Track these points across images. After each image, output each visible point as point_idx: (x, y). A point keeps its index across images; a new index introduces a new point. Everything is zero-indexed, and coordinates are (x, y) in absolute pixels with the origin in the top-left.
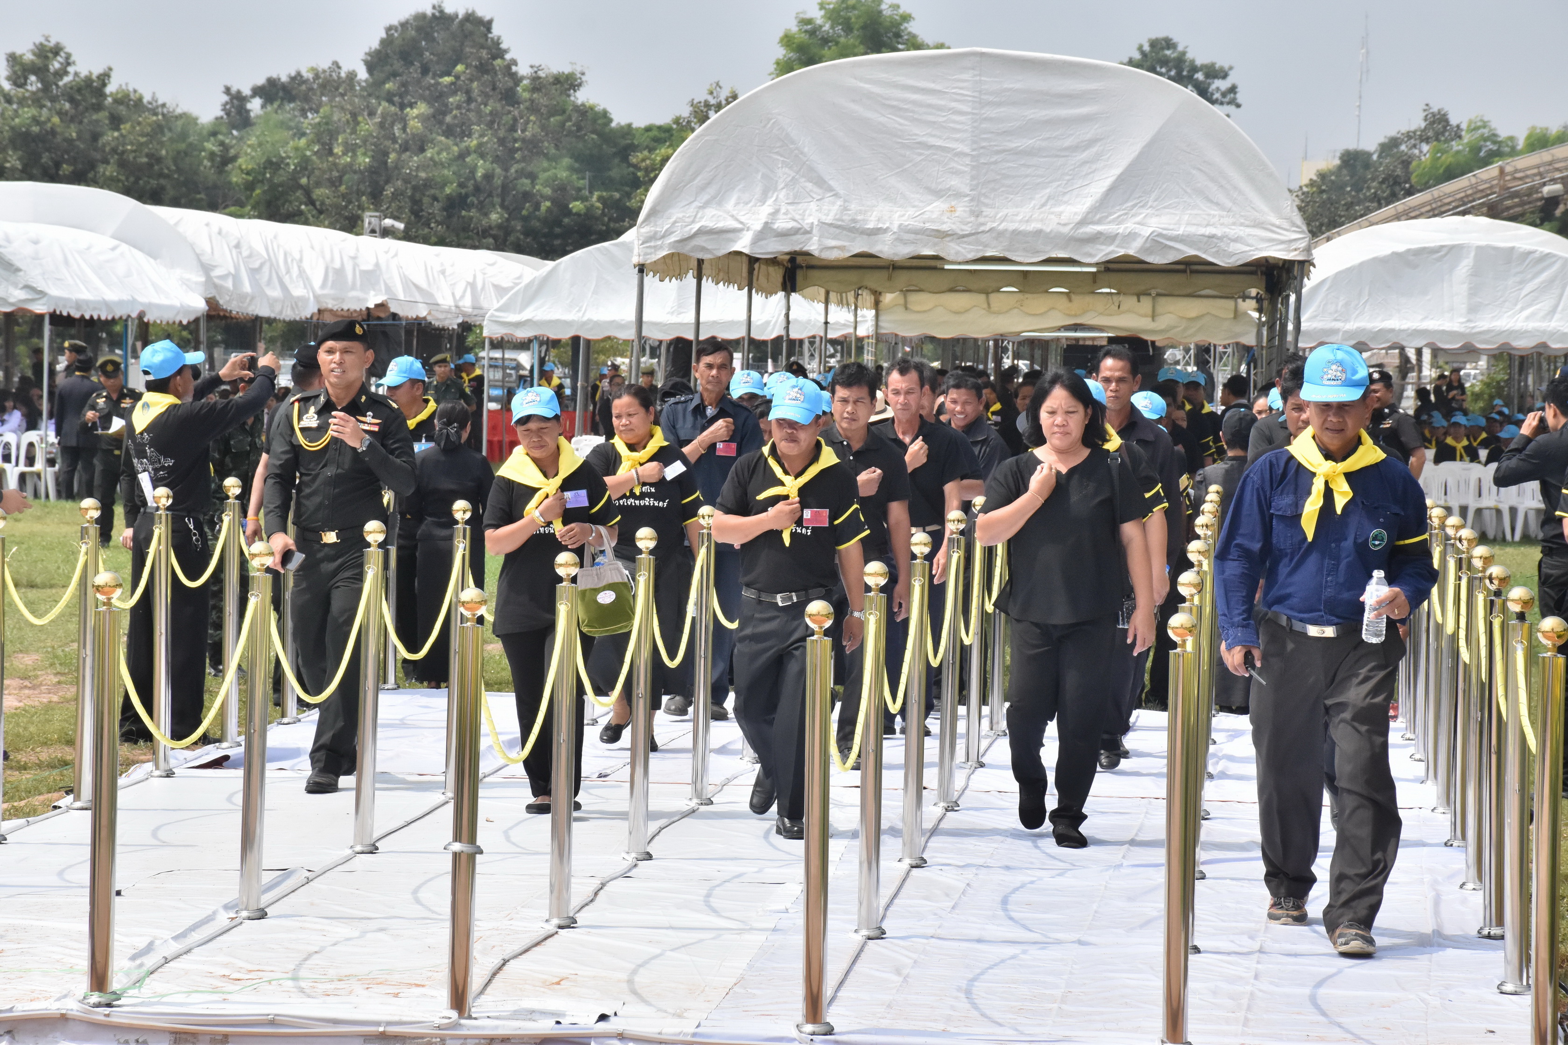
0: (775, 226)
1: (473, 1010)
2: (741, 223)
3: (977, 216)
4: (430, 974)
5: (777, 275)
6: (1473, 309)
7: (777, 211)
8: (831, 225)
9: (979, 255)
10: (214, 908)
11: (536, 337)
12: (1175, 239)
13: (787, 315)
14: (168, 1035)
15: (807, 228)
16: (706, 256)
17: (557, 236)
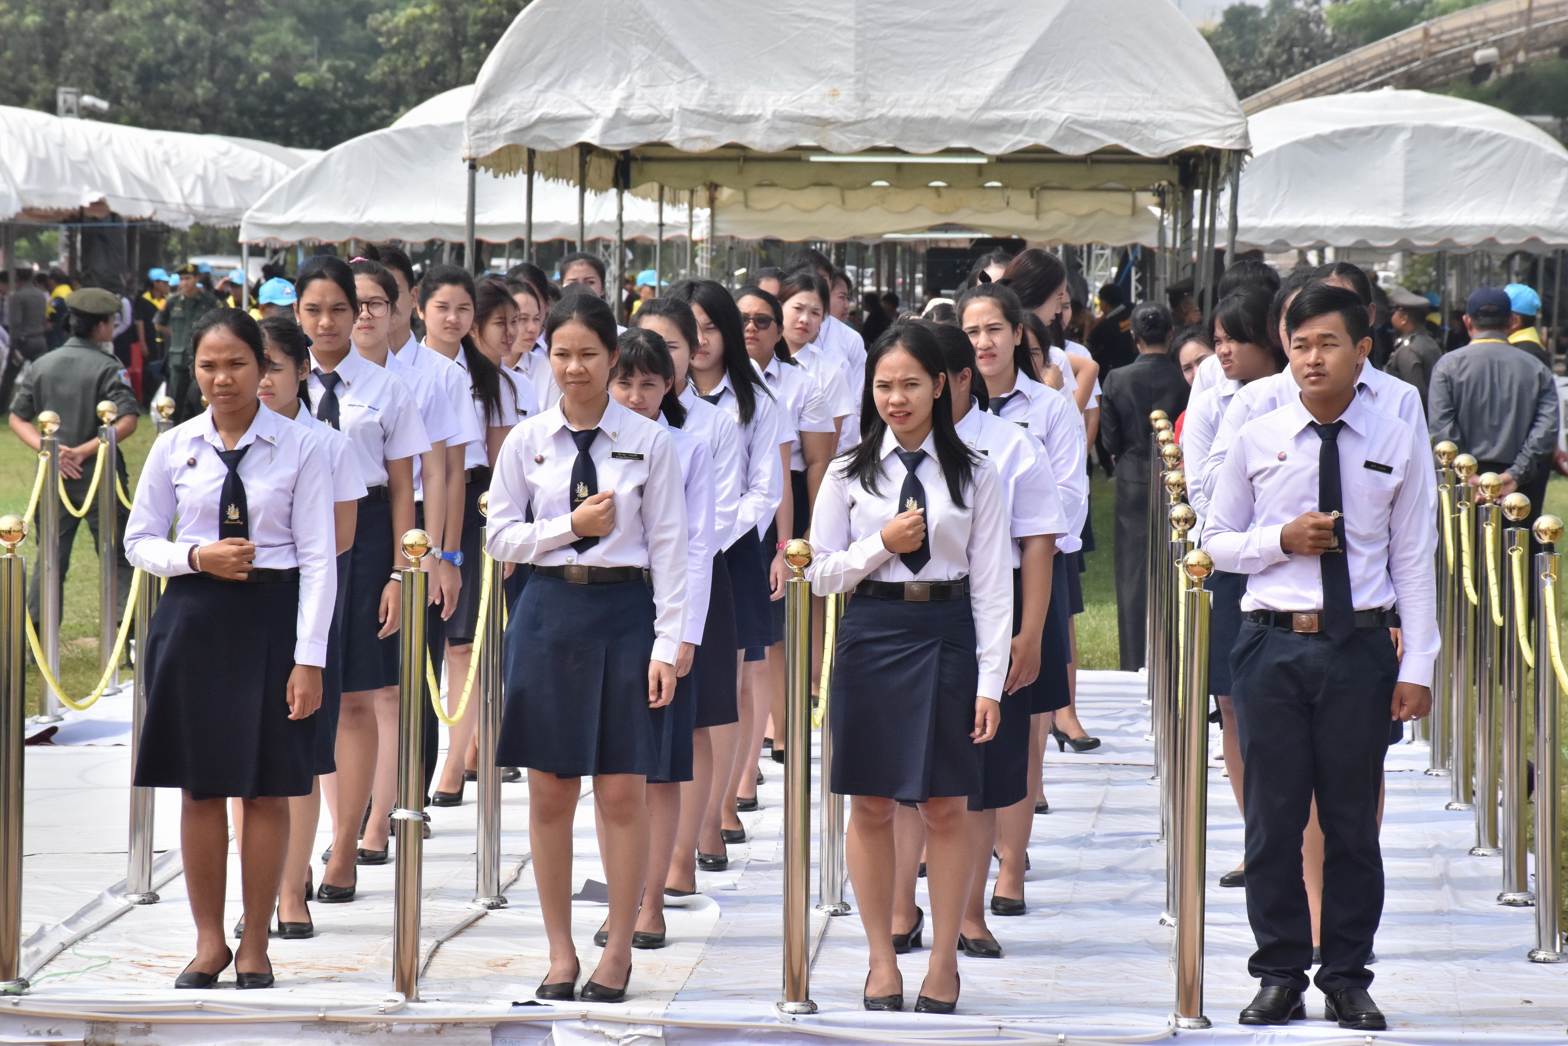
0: (629, 113)
1: (420, 993)
2: (590, 109)
3: (864, 101)
4: (361, 957)
5: (608, 168)
6: (1411, 201)
7: (630, 96)
8: (694, 112)
9: (868, 145)
10: (99, 893)
11: (301, 243)
12: (1093, 126)
13: (620, 216)
14: (83, 1024)
15: (667, 115)
16: (539, 147)
17: (278, 116)
